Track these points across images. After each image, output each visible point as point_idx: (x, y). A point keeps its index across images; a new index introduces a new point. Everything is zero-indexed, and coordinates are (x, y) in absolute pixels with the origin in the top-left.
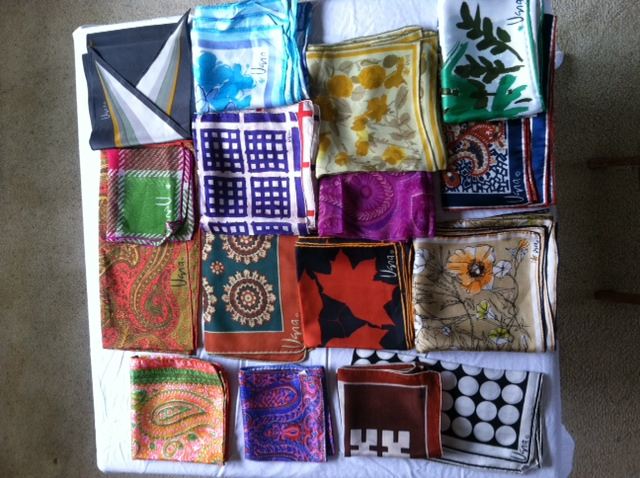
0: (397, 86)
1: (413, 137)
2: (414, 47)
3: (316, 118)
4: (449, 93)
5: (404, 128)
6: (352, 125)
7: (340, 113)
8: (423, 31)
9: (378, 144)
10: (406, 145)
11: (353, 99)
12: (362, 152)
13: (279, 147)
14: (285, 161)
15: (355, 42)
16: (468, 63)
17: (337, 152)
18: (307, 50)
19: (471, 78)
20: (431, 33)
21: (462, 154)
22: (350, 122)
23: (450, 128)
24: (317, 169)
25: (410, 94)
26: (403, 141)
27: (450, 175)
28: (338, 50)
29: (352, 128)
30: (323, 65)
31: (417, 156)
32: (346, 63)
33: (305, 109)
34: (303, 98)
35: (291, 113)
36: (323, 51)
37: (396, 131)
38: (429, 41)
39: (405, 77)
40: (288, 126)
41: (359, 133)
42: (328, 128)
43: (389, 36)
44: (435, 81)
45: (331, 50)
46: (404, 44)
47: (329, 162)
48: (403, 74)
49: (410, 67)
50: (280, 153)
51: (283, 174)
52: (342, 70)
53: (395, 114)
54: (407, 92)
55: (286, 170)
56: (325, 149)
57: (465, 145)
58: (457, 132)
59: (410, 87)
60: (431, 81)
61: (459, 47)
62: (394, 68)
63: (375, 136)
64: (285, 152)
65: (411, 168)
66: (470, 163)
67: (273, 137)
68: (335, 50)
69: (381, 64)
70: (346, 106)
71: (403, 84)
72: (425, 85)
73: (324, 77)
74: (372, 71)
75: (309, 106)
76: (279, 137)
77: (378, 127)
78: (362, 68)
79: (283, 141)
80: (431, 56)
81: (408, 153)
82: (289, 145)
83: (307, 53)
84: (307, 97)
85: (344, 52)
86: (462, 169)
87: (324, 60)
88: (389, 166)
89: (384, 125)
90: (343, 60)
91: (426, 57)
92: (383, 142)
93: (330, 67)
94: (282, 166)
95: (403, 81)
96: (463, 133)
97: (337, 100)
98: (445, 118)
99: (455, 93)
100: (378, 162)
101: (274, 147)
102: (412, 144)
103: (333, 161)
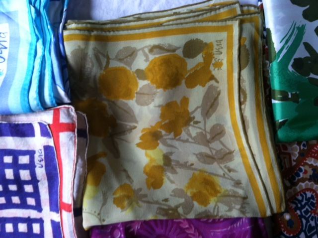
0: (204, 86)
1: (231, 160)
2: (229, 29)
3: (81, 134)
4: (284, 98)
5: (216, 145)
6: (138, 141)
7: (118, 122)
8: (241, 6)
9: (178, 170)
10: (221, 172)
11: (138, 102)
12: (155, 182)
13: (25, 175)
14: (36, 194)
15: (139, 19)
16: (307, 54)
17: (116, 185)
18: (64, 28)
19: (312, 76)
20: (252, 9)
21: (303, 185)
22: (136, 137)
23: (286, 148)
24: (85, 215)
25: (224, 97)
26: (215, 164)
27: (287, 217)
28: (113, 30)
29: (138, 145)
30: (90, 52)
31: (241, 192)
32: (126, 49)
33: (63, 119)
34: (60, 102)
35: (41, 124)
36: (90, 30)
37: (204, 150)
38: (251, 21)
39: (215, 72)
40: (38, 142)
41: (150, 152)
42: (100, 149)
43: (192, 11)
44: (261, 80)
45: (102, 30)
46: (215, 24)
47: (105, 202)
48: (212, 68)
49: (224, 58)
50: (27, 183)
51: (33, 214)
52: (121, 60)
53: (201, 125)
54: (219, 94)
55: (38, 207)
56: (97, 183)
57: (306, 172)
58: (296, 155)
59: (223, 87)
60: (256, 80)
61: (296, 31)
62: (199, 58)
63: (172, 157)
64: (34, 181)
65: (235, 214)
66: (312, 197)
67: (16, 160)
68: (109, 30)
69: (180, 53)
70: (129, 113)
71: (213, 82)
72: (247, 85)
73: (92, 69)
74: (166, 62)
75: (69, 115)
76: (24, 160)
77: (176, 143)
78: (151, 57)
79: (31, 167)
80: (254, 43)
81: (226, 186)
82: (41, 172)
83: (66, 33)
84: (66, 100)
85: (122, 33)
86: (303, 207)
87: (92, 44)
88: (198, 208)
89: (187, 141)
90: (122, 45)
91: (247, 43)
92: (186, 166)
93: (102, 56)
94: (31, 201)
95: (212, 78)
96: (303, 155)
97: (113, 104)
98: (281, 134)
99: (295, 99)
100: (182, 201)
101: (17, 175)
102: (230, 170)
103: (110, 201)
